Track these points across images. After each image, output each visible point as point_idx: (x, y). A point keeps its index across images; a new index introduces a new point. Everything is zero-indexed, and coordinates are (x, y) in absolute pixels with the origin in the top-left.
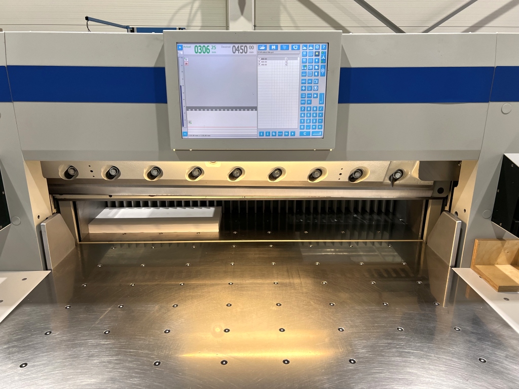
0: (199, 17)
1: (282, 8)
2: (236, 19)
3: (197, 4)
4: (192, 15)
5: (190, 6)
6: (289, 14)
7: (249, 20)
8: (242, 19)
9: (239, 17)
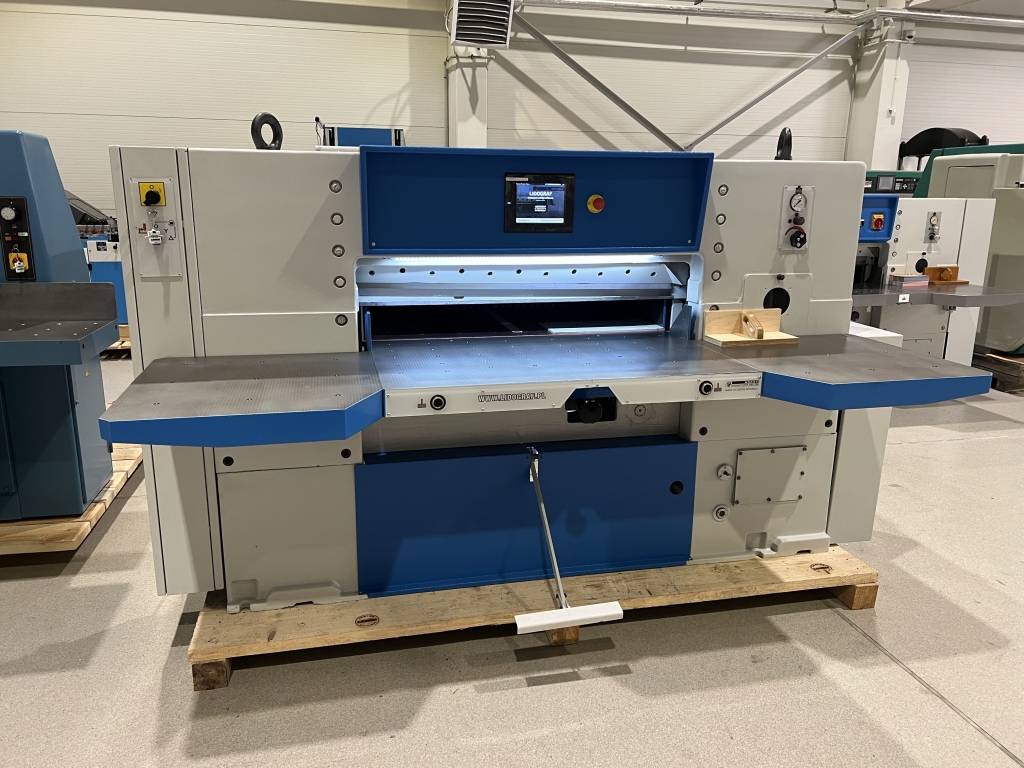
0: (407, 113)
1: (517, 105)
2: (464, 119)
3: (405, 96)
4: (398, 110)
5: (395, 99)
6: (527, 113)
7: (481, 120)
8: (474, 118)
9: (470, 117)
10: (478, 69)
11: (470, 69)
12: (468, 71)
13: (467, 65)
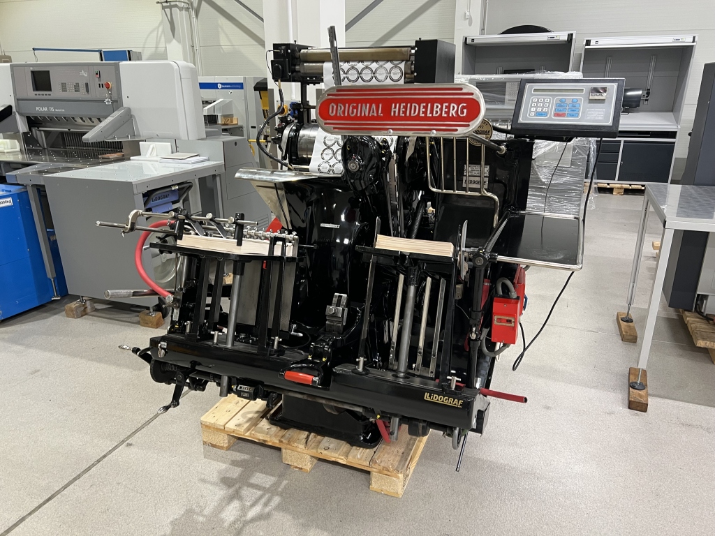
2: (169, 42)
7: (182, 41)
8: (174, 41)
10: (173, 9)
11: (169, 10)
12: (168, 10)
13: (167, 7)
